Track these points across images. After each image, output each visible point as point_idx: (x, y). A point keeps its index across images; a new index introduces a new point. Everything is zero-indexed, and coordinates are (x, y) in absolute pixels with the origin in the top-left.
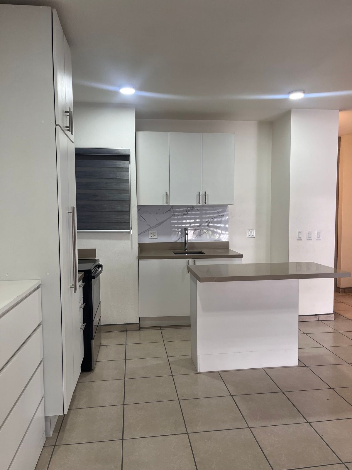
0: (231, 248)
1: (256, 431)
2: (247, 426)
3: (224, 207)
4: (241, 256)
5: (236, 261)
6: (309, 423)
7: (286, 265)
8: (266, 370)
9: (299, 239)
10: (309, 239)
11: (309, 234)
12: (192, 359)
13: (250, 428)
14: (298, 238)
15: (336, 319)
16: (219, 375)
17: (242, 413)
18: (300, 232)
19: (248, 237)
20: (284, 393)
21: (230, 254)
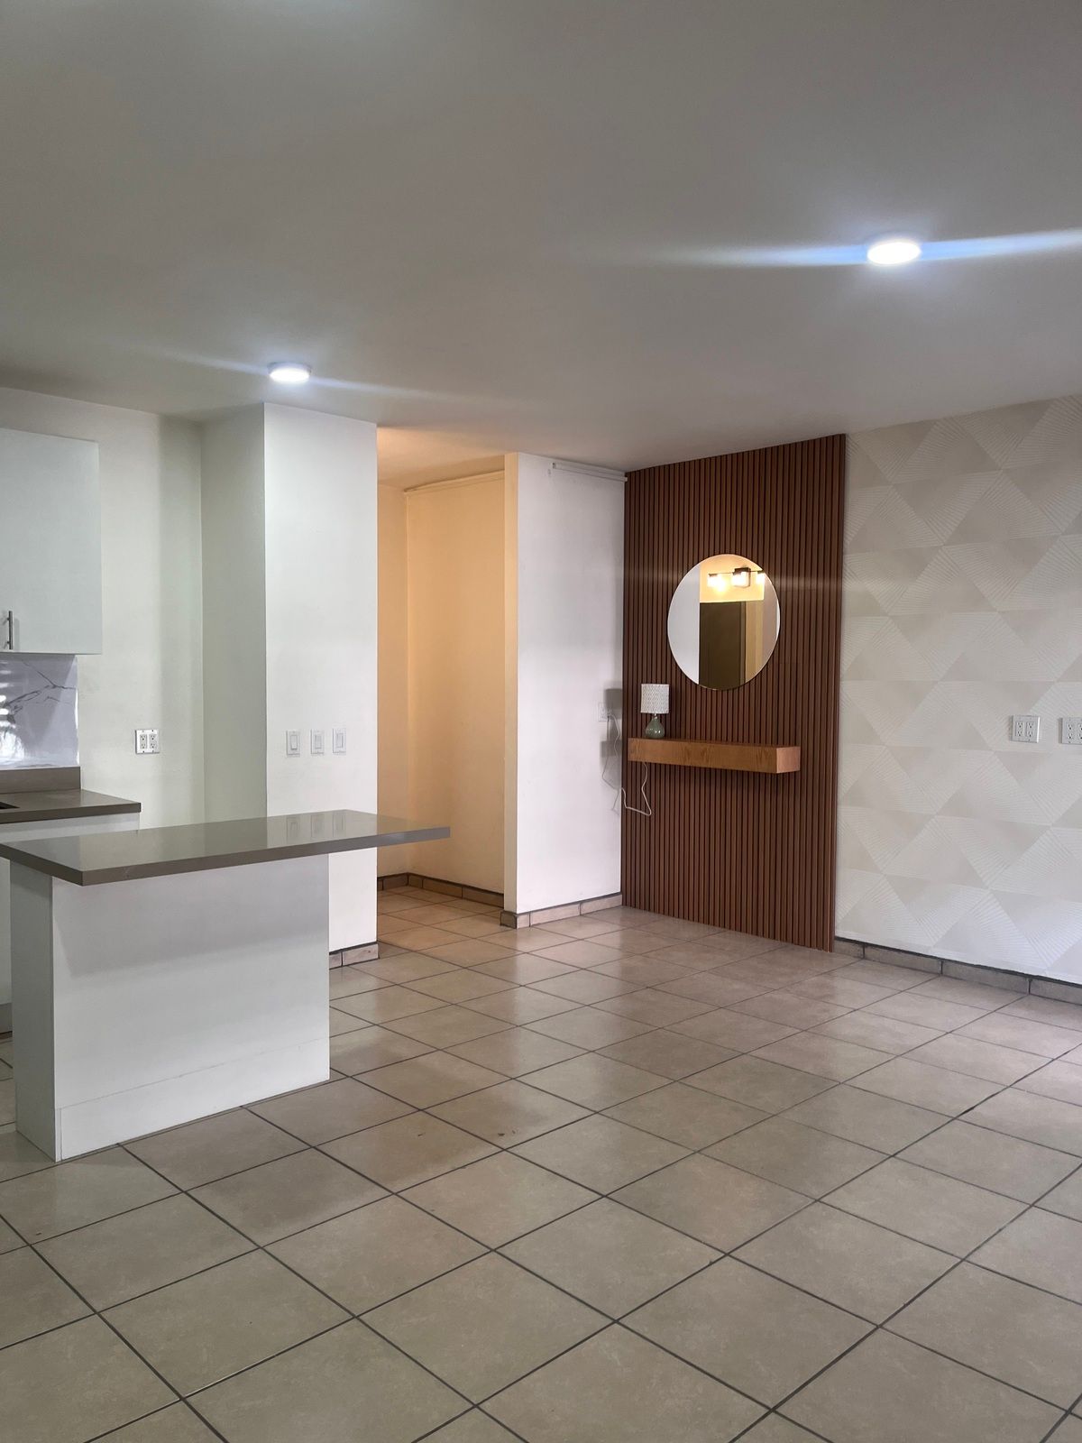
0: (86, 785)
1: (280, 1250)
2: (252, 1247)
3: (61, 661)
4: (135, 808)
5: (123, 823)
6: (396, 1194)
7: (261, 823)
8: (252, 1109)
9: (293, 752)
10: (318, 751)
11: (318, 738)
12: (18, 1132)
13: (262, 1248)
14: (289, 749)
15: (382, 956)
16: (126, 1151)
17: (231, 1223)
18: (295, 735)
19: (139, 750)
20: (320, 1147)
21: (86, 803)
